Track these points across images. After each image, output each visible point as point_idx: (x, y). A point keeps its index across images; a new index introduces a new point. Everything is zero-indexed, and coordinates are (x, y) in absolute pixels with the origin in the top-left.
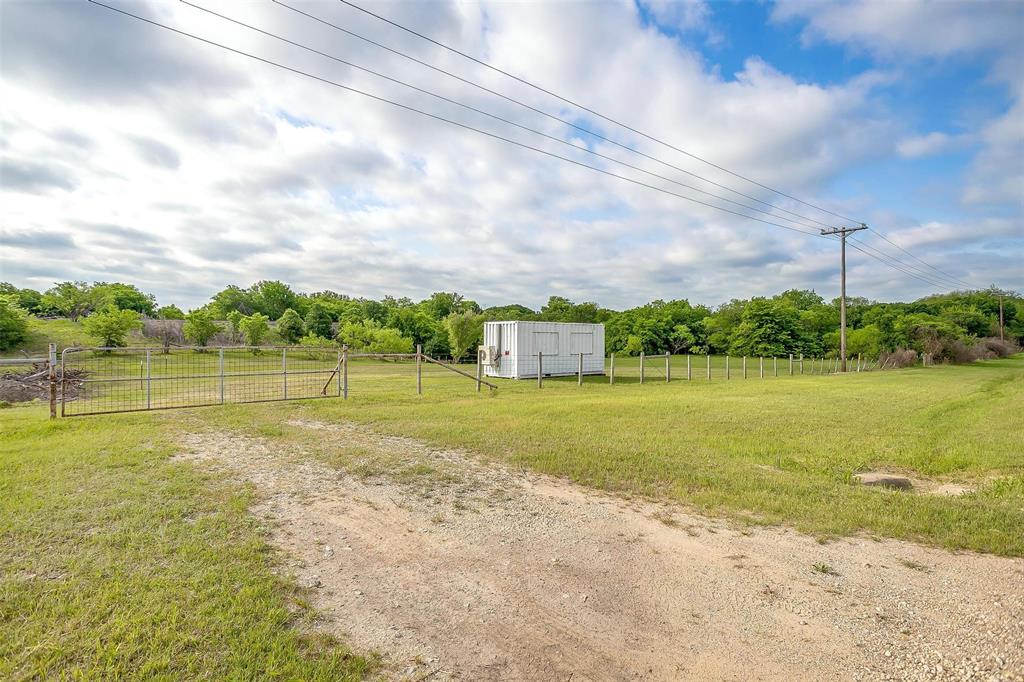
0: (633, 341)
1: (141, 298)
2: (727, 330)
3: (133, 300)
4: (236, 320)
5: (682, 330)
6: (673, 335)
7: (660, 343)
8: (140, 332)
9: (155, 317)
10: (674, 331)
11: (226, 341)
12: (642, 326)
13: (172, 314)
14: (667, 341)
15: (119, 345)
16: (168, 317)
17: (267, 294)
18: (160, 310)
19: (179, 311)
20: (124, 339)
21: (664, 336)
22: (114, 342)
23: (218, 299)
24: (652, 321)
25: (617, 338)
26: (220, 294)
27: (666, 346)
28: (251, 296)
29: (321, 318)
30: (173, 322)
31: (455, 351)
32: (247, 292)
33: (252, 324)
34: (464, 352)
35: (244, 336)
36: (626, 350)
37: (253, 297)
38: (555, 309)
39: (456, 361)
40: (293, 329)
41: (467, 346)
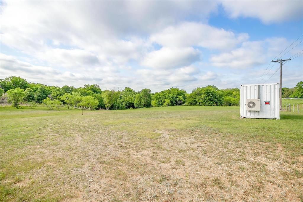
0: (167, 101)
2: (195, 97)
5: (180, 97)
6: (178, 99)
7: (174, 102)
10: (178, 98)
12: (169, 96)
14: (176, 101)
17: (14, 82)
21: (175, 99)
24: (171, 95)
25: (160, 100)
27: (175, 103)
31: (107, 105)
32: (3, 81)
33: (15, 93)
34: (110, 106)
35: (5, 100)
36: (164, 104)
37: (6, 83)
38: (128, 91)
39: (107, 109)
40: (31, 96)
41: (112, 103)
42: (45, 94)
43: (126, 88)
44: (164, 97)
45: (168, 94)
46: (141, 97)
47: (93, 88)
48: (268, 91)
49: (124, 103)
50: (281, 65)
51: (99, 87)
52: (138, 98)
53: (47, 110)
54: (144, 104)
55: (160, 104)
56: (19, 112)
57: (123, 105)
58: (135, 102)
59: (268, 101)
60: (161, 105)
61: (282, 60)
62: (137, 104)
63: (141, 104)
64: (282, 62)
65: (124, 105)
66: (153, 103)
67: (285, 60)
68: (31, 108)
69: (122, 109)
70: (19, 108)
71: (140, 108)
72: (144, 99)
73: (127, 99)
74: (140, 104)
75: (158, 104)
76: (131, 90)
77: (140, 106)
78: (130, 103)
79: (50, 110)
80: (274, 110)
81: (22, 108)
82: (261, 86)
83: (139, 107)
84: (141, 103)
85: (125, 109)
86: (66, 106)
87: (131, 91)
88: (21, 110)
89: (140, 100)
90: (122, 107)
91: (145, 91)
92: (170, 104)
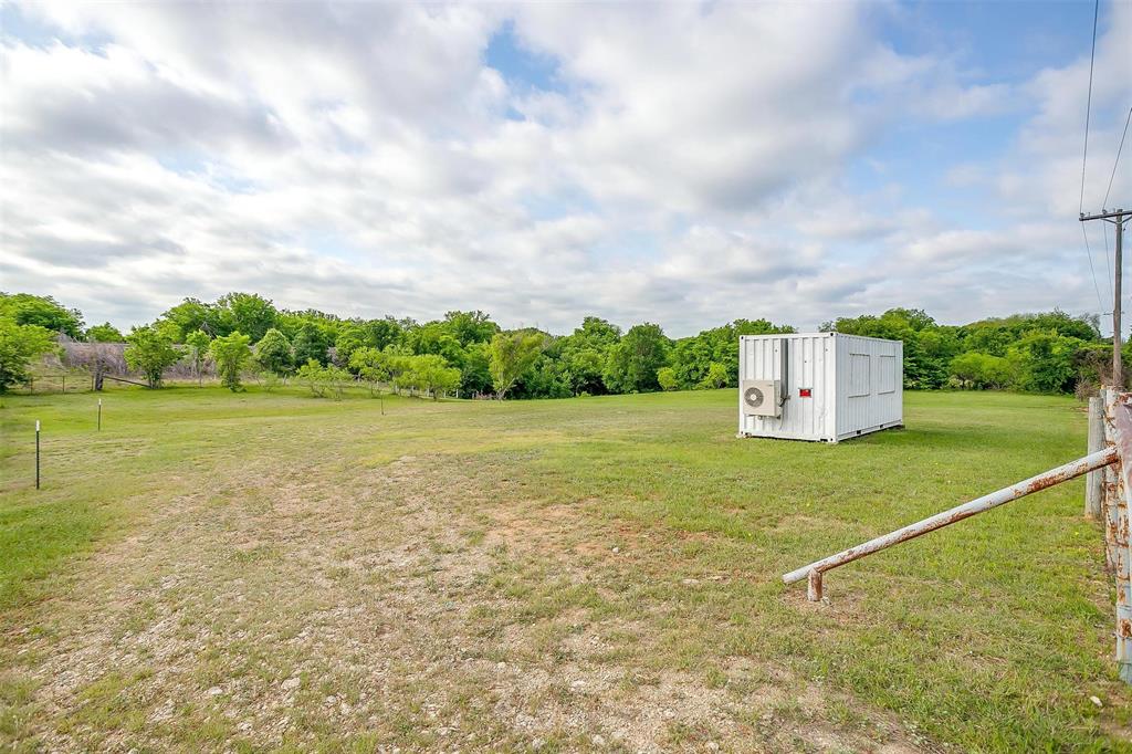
0: (718, 369)
1: (60, 314)
3: (48, 316)
4: (201, 343)
8: (57, 360)
9: (81, 339)
11: (186, 373)
12: (725, 351)
13: (106, 335)
15: (20, 379)
16: (100, 339)
17: (240, 311)
18: (88, 331)
19: (116, 332)
20: (28, 370)
22: (11, 374)
23: (171, 317)
25: (692, 366)
26: (173, 309)
28: (216, 313)
29: (313, 341)
30: (108, 346)
31: (500, 384)
32: (212, 307)
33: (228, 348)
34: (511, 384)
35: (212, 365)
36: (707, 381)
37: (220, 314)
38: (592, 331)
39: (500, 396)
40: (279, 355)
41: (515, 376)
42: (319, 347)
43: (588, 320)
44: (706, 355)
45: (721, 344)
46: (627, 355)
47: (466, 325)
48: (808, 357)
49: (566, 374)
50: (1120, 230)
51: (488, 320)
52: (617, 358)
53: (308, 397)
54: (636, 378)
55: (690, 381)
56: (234, 402)
57: (562, 382)
58: (606, 372)
59: (807, 386)
60: (697, 381)
62: (610, 378)
63: (626, 378)
64: (1124, 218)
65: (566, 384)
66: (664, 375)
68: (269, 391)
69: (558, 394)
70: (238, 390)
71: (621, 392)
72: (638, 361)
73: (578, 361)
74: (621, 378)
75: (686, 381)
76: (606, 329)
77: (622, 388)
78: (588, 377)
79: (315, 397)
80: (823, 413)
81: (244, 391)
82: (790, 341)
83: (618, 391)
84: (625, 374)
85: (569, 396)
86: (362, 385)
87: (603, 333)
88: (242, 395)
89: (625, 365)
90: (558, 389)
91: (639, 333)
92: (727, 380)
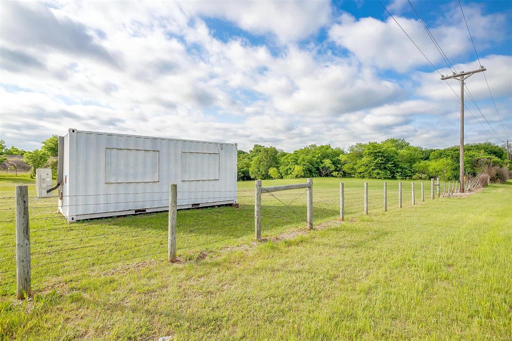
0: (298, 169)
2: (354, 162)
5: (327, 162)
6: (322, 165)
7: (314, 170)
10: (322, 163)
14: (318, 169)
21: (316, 166)
24: (309, 157)
25: (288, 167)
27: (317, 172)
36: (293, 174)
44: (294, 162)
45: (303, 156)
46: (260, 162)
50: (463, 84)
52: (256, 163)
54: (263, 173)
61: (465, 72)
64: (465, 76)
66: (272, 171)
67: (469, 73)
72: (264, 164)
84: (259, 171)
89: (259, 167)
92: (303, 174)
